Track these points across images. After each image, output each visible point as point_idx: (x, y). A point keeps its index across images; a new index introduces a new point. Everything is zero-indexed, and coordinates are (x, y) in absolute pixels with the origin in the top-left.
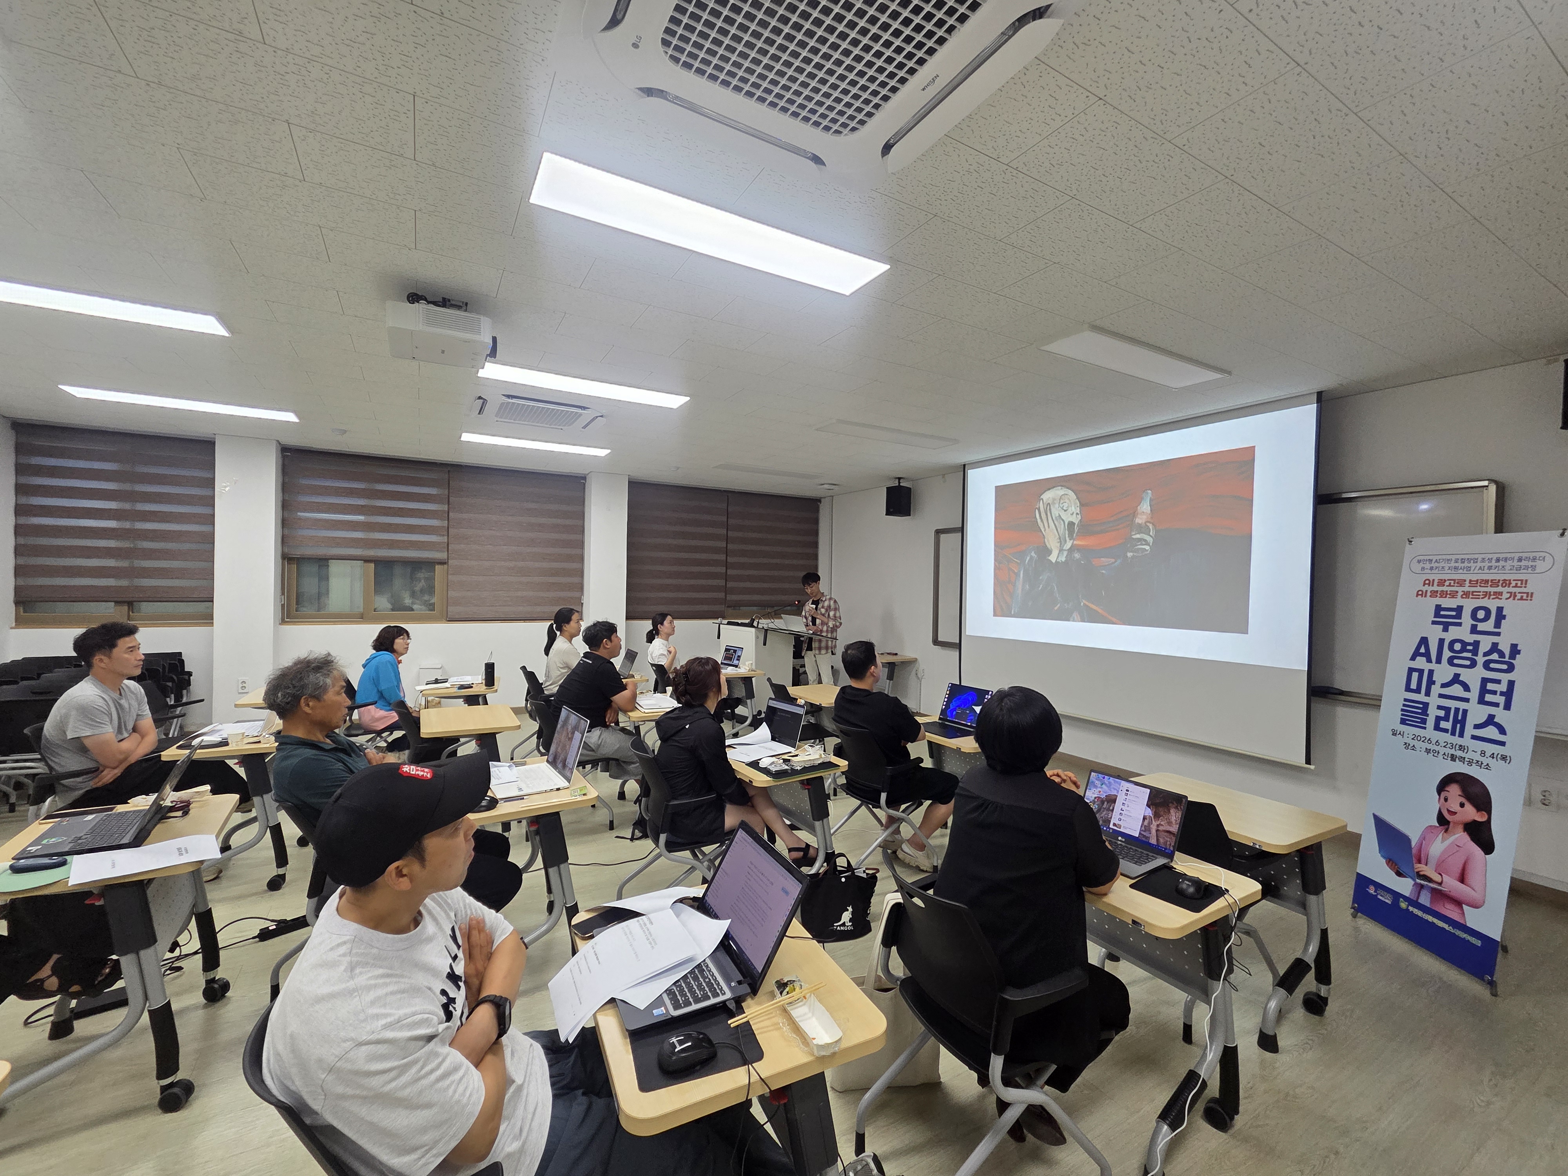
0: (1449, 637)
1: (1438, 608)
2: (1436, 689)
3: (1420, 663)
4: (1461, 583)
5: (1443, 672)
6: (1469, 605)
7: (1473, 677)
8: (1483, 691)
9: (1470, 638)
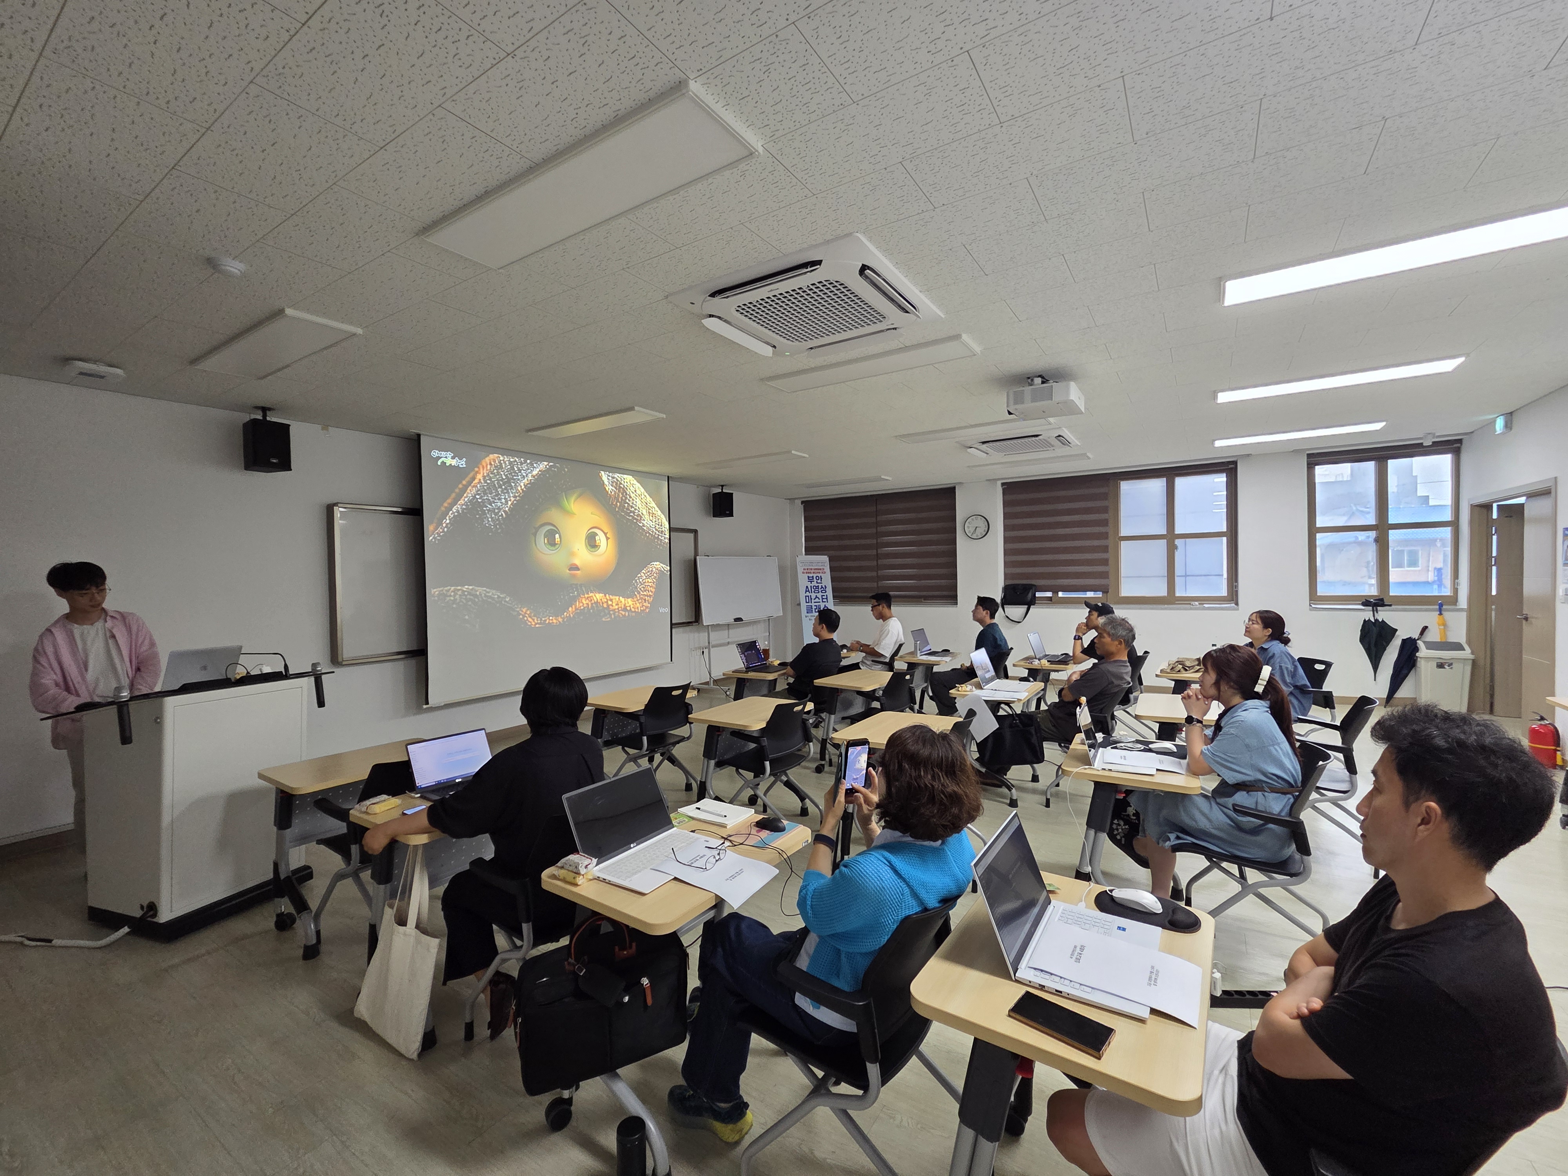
0: (812, 585)
1: (808, 577)
2: (813, 601)
3: (808, 594)
4: (811, 569)
5: (813, 595)
6: (815, 576)
7: (819, 595)
8: (823, 599)
9: (817, 585)
